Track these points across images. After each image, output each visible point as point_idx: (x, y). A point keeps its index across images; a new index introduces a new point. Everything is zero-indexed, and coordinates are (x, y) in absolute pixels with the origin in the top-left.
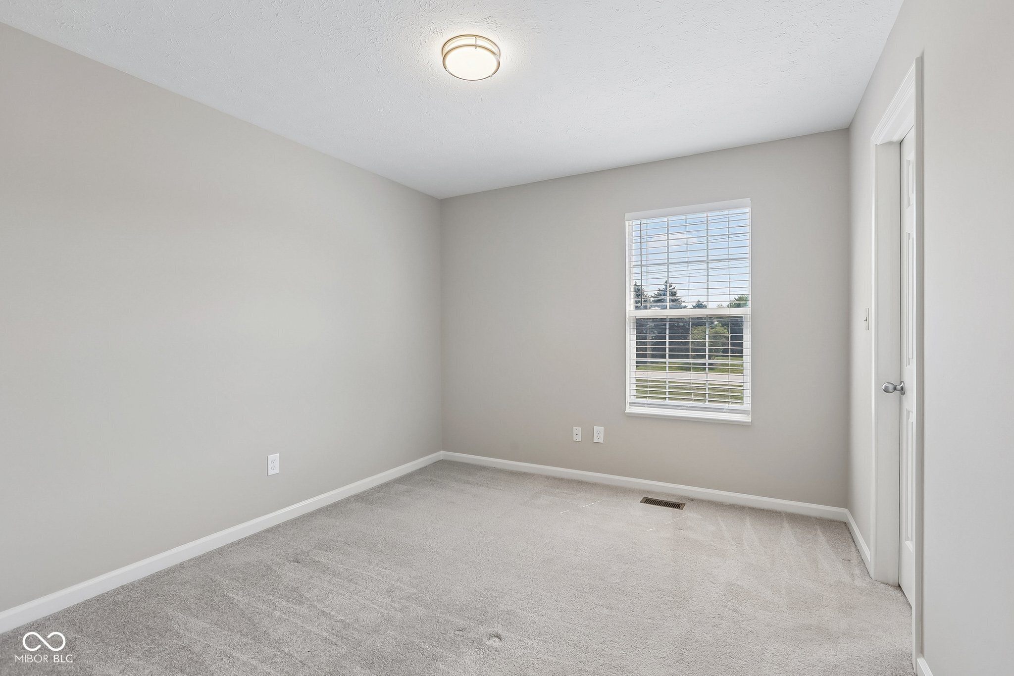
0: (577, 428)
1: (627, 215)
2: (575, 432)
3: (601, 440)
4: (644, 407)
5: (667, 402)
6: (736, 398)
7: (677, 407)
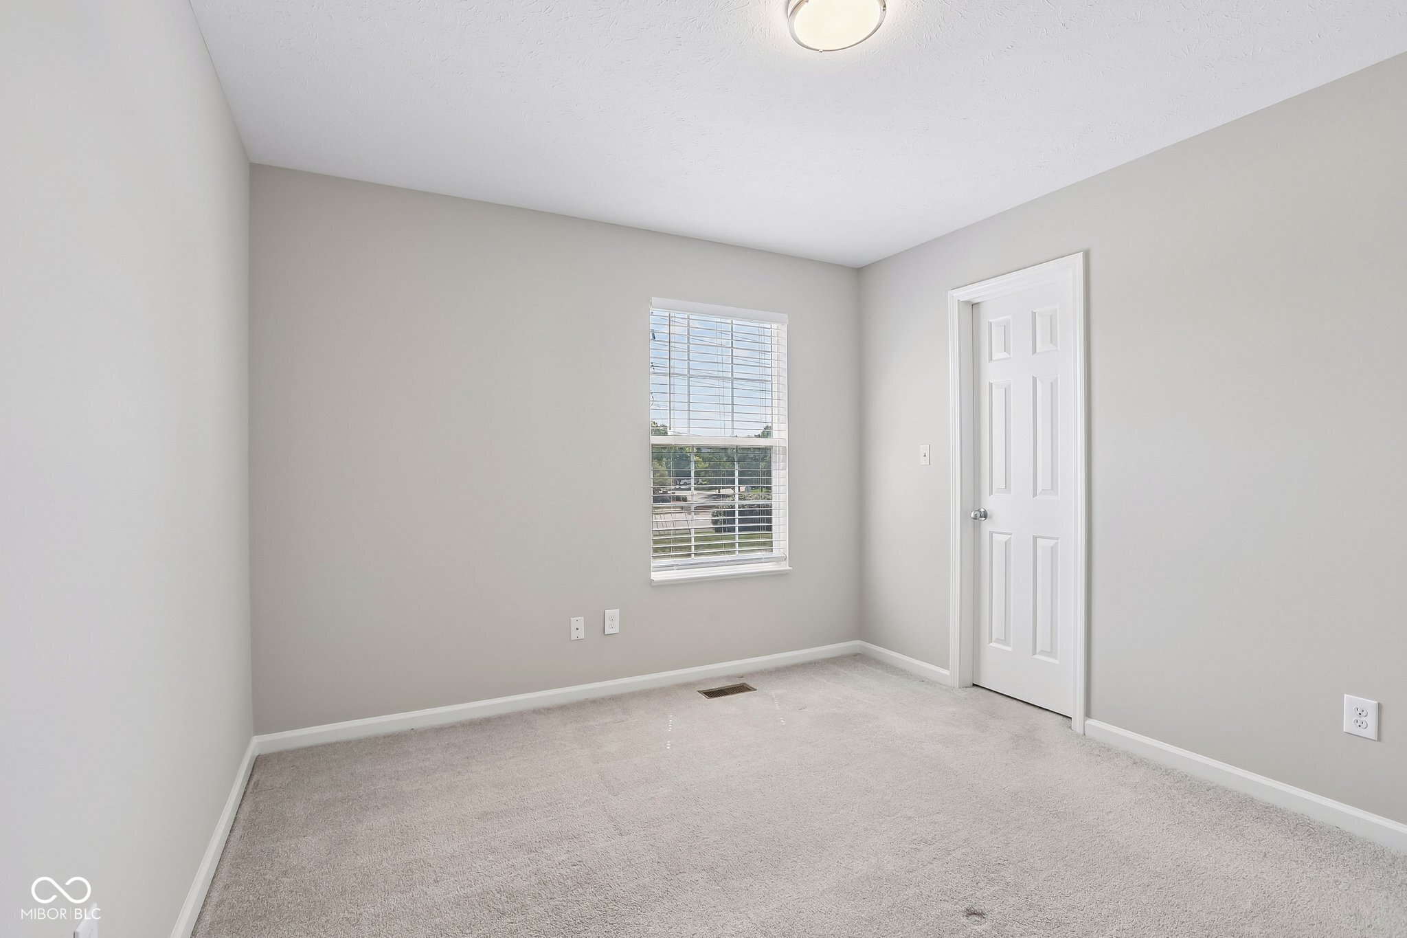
0: (577, 618)
1: (654, 300)
2: (574, 625)
3: (616, 630)
4: (673, 570)
5: (693, 559)
6: (764, 544)
7: (712, 565)
